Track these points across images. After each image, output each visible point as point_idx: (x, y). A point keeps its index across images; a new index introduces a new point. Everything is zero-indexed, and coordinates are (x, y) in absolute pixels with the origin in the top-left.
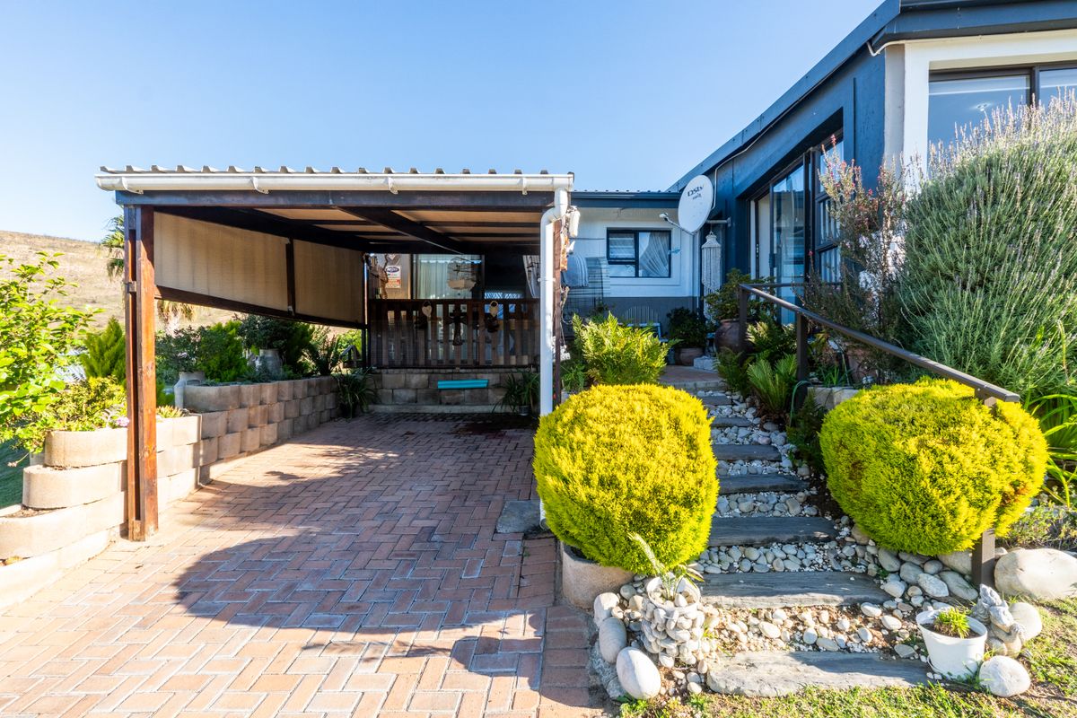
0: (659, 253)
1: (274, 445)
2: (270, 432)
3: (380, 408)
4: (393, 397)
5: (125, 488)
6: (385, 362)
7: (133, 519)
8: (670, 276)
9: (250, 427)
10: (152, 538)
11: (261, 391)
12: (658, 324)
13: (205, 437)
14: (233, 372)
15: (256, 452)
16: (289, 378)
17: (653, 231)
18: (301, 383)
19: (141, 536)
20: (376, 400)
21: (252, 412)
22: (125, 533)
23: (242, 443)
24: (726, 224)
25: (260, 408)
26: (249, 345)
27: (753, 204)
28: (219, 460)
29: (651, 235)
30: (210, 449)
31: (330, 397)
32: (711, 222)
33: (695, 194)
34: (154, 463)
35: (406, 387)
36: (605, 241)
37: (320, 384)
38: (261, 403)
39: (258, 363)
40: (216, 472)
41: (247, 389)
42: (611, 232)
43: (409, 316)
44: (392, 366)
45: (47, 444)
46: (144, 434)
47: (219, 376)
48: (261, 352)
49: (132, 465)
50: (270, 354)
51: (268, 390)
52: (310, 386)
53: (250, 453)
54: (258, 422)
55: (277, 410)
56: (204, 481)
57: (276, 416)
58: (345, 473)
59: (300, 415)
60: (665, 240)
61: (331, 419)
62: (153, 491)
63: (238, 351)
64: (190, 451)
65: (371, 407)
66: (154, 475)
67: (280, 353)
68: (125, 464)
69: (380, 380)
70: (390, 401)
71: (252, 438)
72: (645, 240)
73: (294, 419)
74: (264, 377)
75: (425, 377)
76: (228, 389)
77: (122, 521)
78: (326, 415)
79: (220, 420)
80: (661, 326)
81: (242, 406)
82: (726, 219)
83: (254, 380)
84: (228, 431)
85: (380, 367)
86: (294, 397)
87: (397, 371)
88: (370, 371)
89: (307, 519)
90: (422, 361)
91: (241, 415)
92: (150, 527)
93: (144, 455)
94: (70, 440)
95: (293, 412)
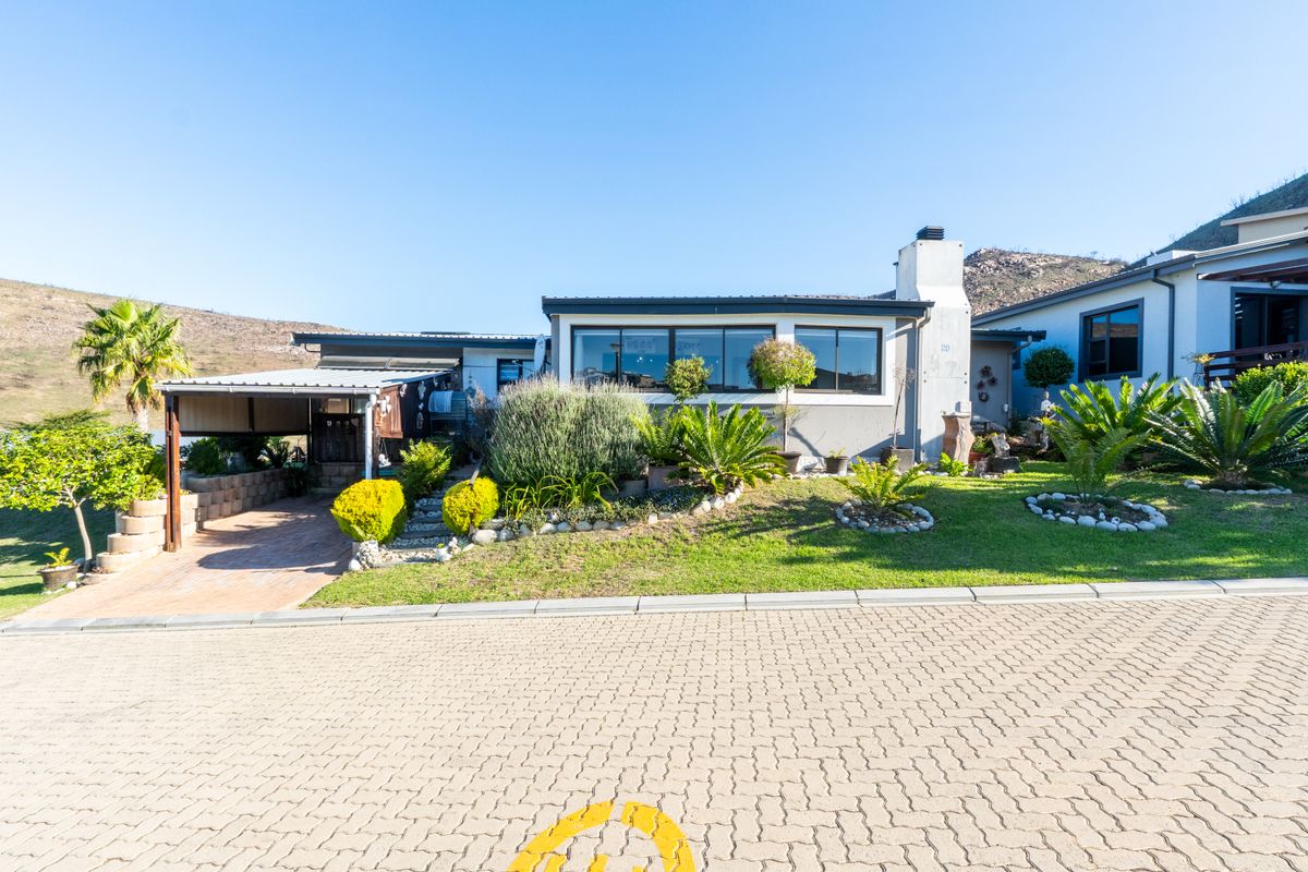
1: (240, 512)
2: (237, 504)
3: (320, 490)
4: (330, 482)
5: (165, 527)
6: (324, 457)
7: (169, 541)
9: (225, 501)
10: (178, 550)
11: (232, 480)
13: (201, 506)
14: (214, 469)
15: (229, 516)
16: (250, 471)
18: (259, 475)
19: (174, 550)
20: (318, 484)
21: (227, 493)
22: (165, 549)
23: (221, 510)
25: (232, 490)
26: (223, 450)
28: (208, 519)
30: (203, 514)
31: (280, 483)
34: (179, 516)
35: (339, 475)
36: (496, 369)
37: (273, 474)
38: (232, 487)
39: (229, 462)
40: (207, 525)
41: (224, 479)
42: (502, 361)
43: (343, 425)
44: (330, 460)
45: (131, 505)
46: (175, 502)
47: (205, 471)
48: (232, 454)
49: (169, 516)
50: (237, 455)
51: (236, 479)
52: (265, 476)
53: (225, 517)
54: (230, 498)
55: (242, 492)
56: (200, 529)
57: (241, 495)
58: (281, 525)
59: (258, 494)
61: (282, 497)
62: (179, 530)
63: (216, 455)
64: (193, 513)
65: (313, 489)
66: (179, 522)
67: (244, 454)
68: (165, 516)
69: (321, 470)
70: (327, 484)
71: (227, 507)
73: (254, 497)
74: (234, 471)
75: (353, 468)
76: (213, 479)
77: (163, 543)
78: (277, 495)
79: (209, 496)
81: (221, 489)
83: (228, 474)
84: (213, 503)
85: (321, 460)
86: (254, 483)
87: (333, 464)
88: (314, 464)
89: (257, 542)
90: (352, 457)
91: (220, 495)
92: (178, 546)
93: (175, 512)
94: (143, 505)
95: (253, 493)
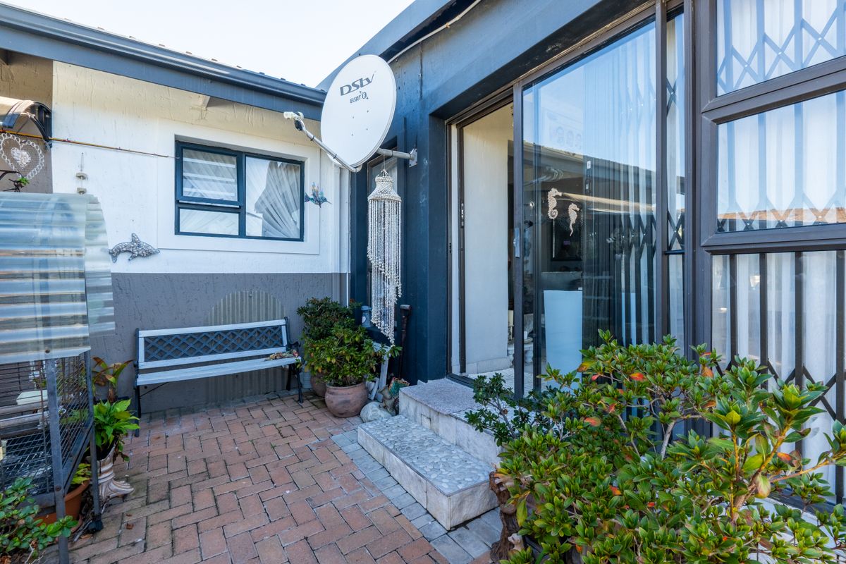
0: (283, 196)
8: (301, 239)
12: (282, 322)
17: (273, 158)
24: (406, 162)
27: (454, 130)
29: (270, 166)
32: (385, 152)
33: (355, 93)
36: (171, 163)
42: (183, 147)
60: (294, 176)
72: (258, 173)
80: (287, 326)
82: (407, 151)
